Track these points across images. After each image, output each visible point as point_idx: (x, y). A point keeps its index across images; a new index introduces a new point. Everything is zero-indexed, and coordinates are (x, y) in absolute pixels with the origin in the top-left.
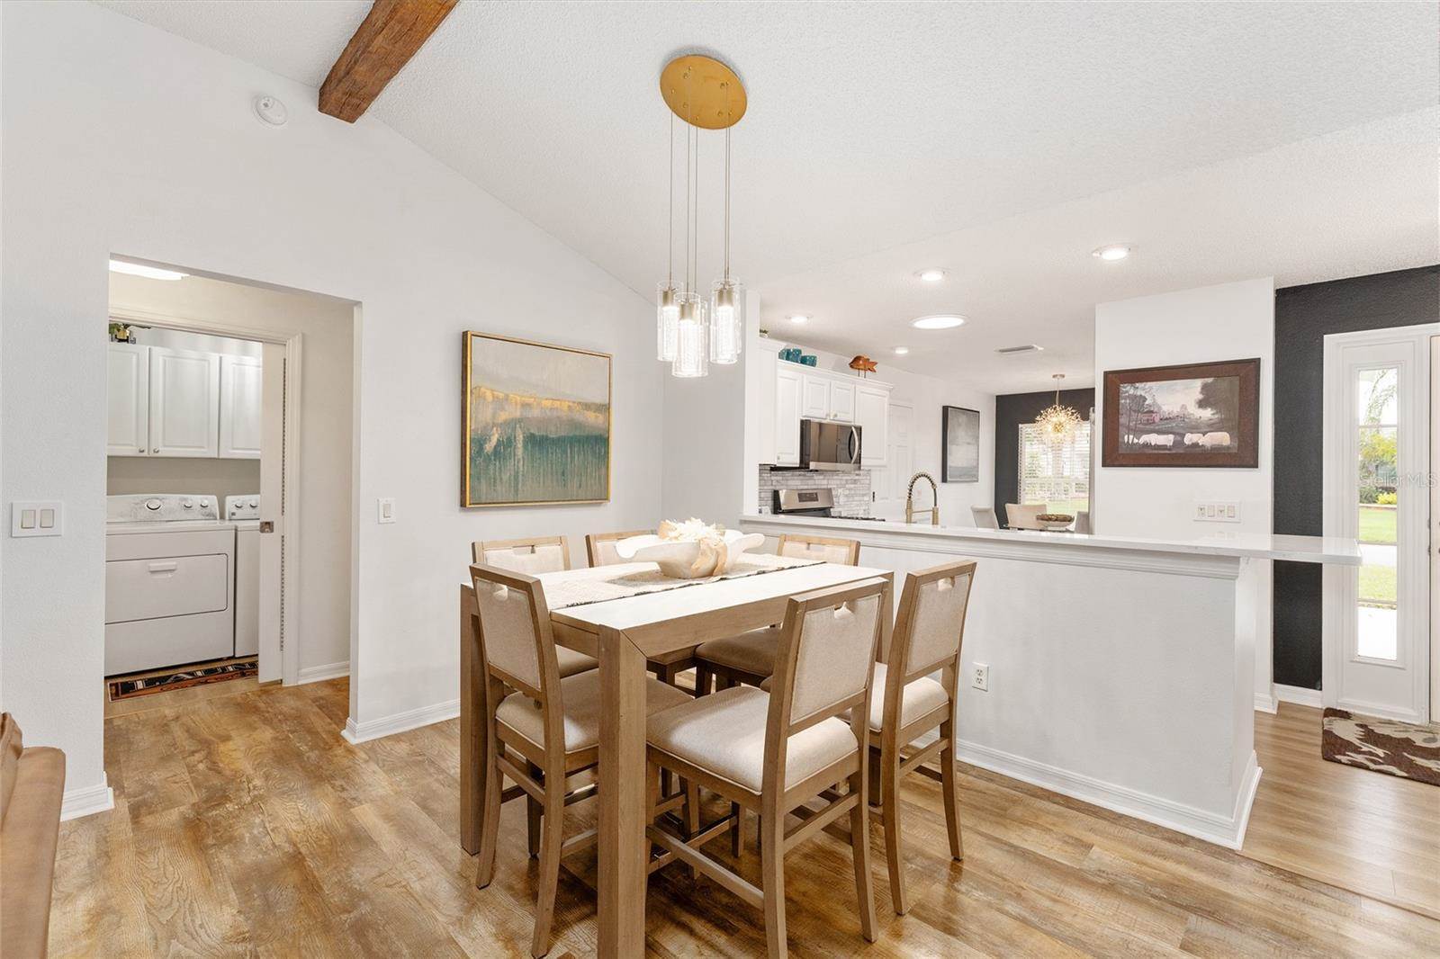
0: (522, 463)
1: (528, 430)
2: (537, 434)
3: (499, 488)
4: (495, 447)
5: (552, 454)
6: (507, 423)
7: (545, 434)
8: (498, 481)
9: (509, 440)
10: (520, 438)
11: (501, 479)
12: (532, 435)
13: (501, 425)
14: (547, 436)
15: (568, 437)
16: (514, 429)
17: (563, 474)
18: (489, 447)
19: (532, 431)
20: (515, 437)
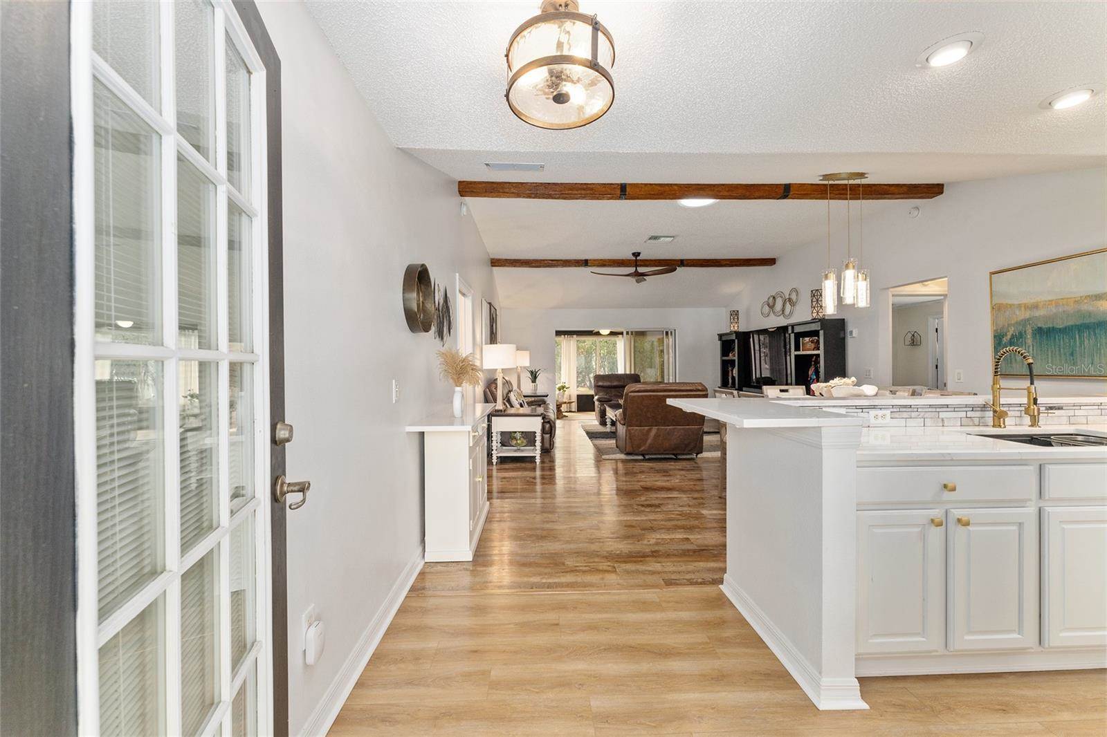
0: (1031, 348)
1: (1036, 325)
2: (1044, 326)
3: (1014, 365)
4: (1010, 339)
5: (1060, 340)
6: (1018, 323)
7: (1051, 326)
8: (1013, 360)
9: (1020, 333)
10: (1029, 331)
11: (1016, 360)
12: (1040, 329)
13: (1014, 325)
14: (1053, 327)
15: (1076, 325)
16: (1025, 326)
17: (1072, 354)
18: (1005, 340)
19: (1039, 325)
20: (1025, 332)
